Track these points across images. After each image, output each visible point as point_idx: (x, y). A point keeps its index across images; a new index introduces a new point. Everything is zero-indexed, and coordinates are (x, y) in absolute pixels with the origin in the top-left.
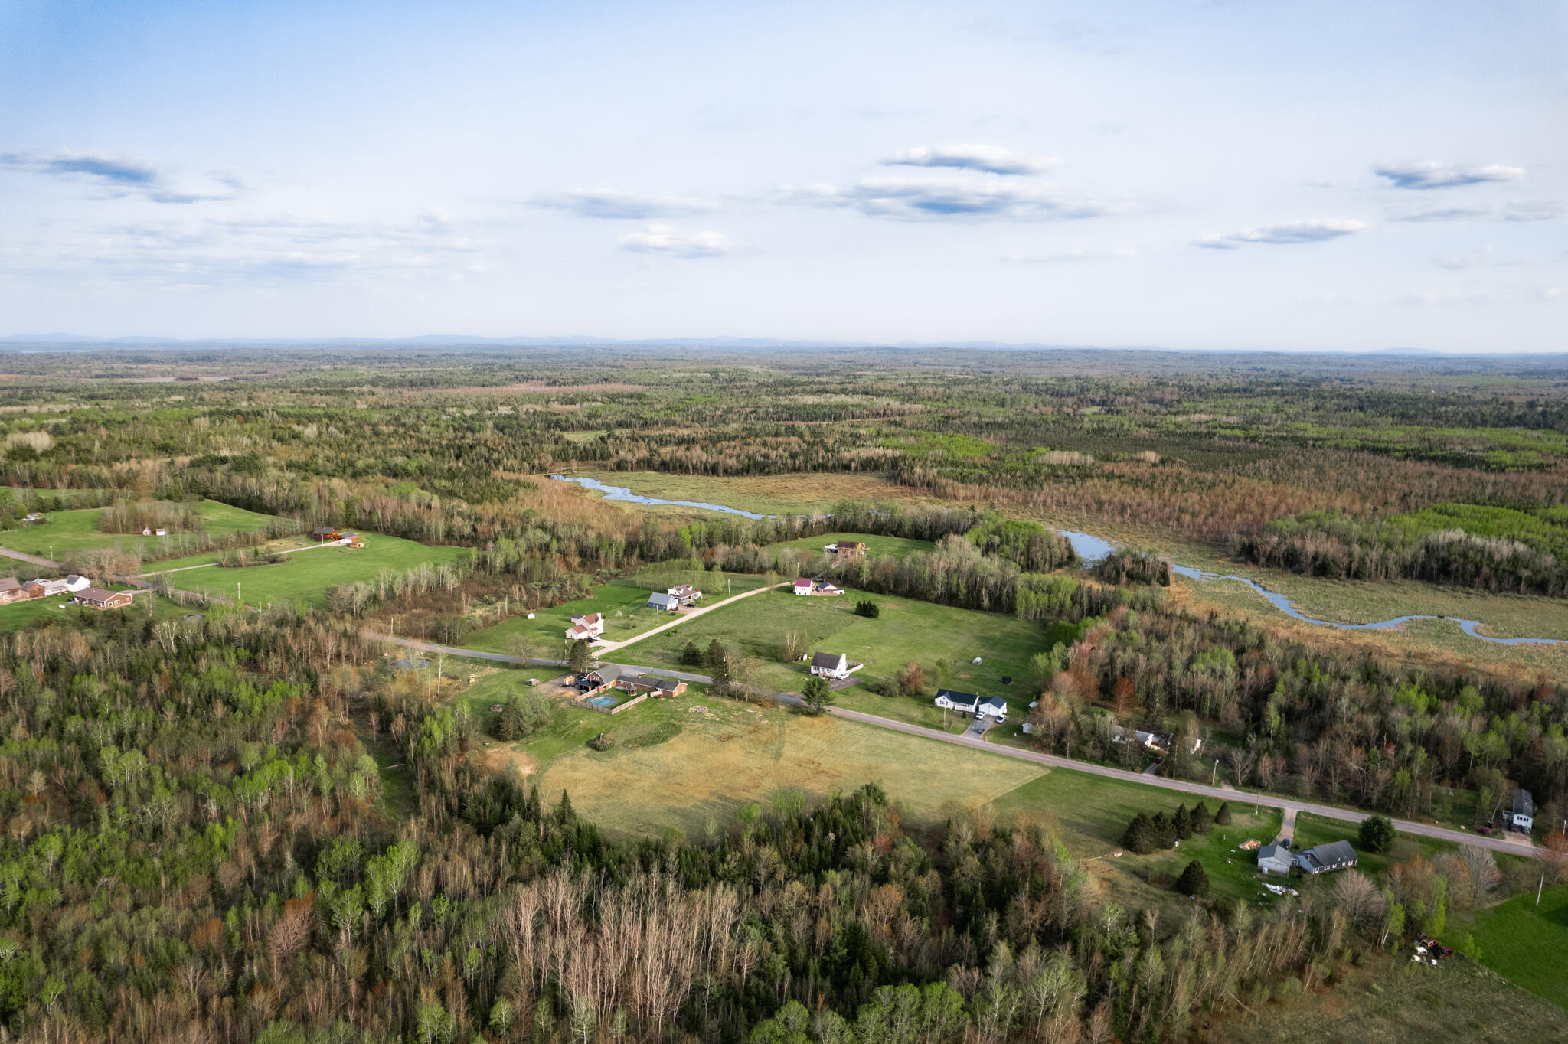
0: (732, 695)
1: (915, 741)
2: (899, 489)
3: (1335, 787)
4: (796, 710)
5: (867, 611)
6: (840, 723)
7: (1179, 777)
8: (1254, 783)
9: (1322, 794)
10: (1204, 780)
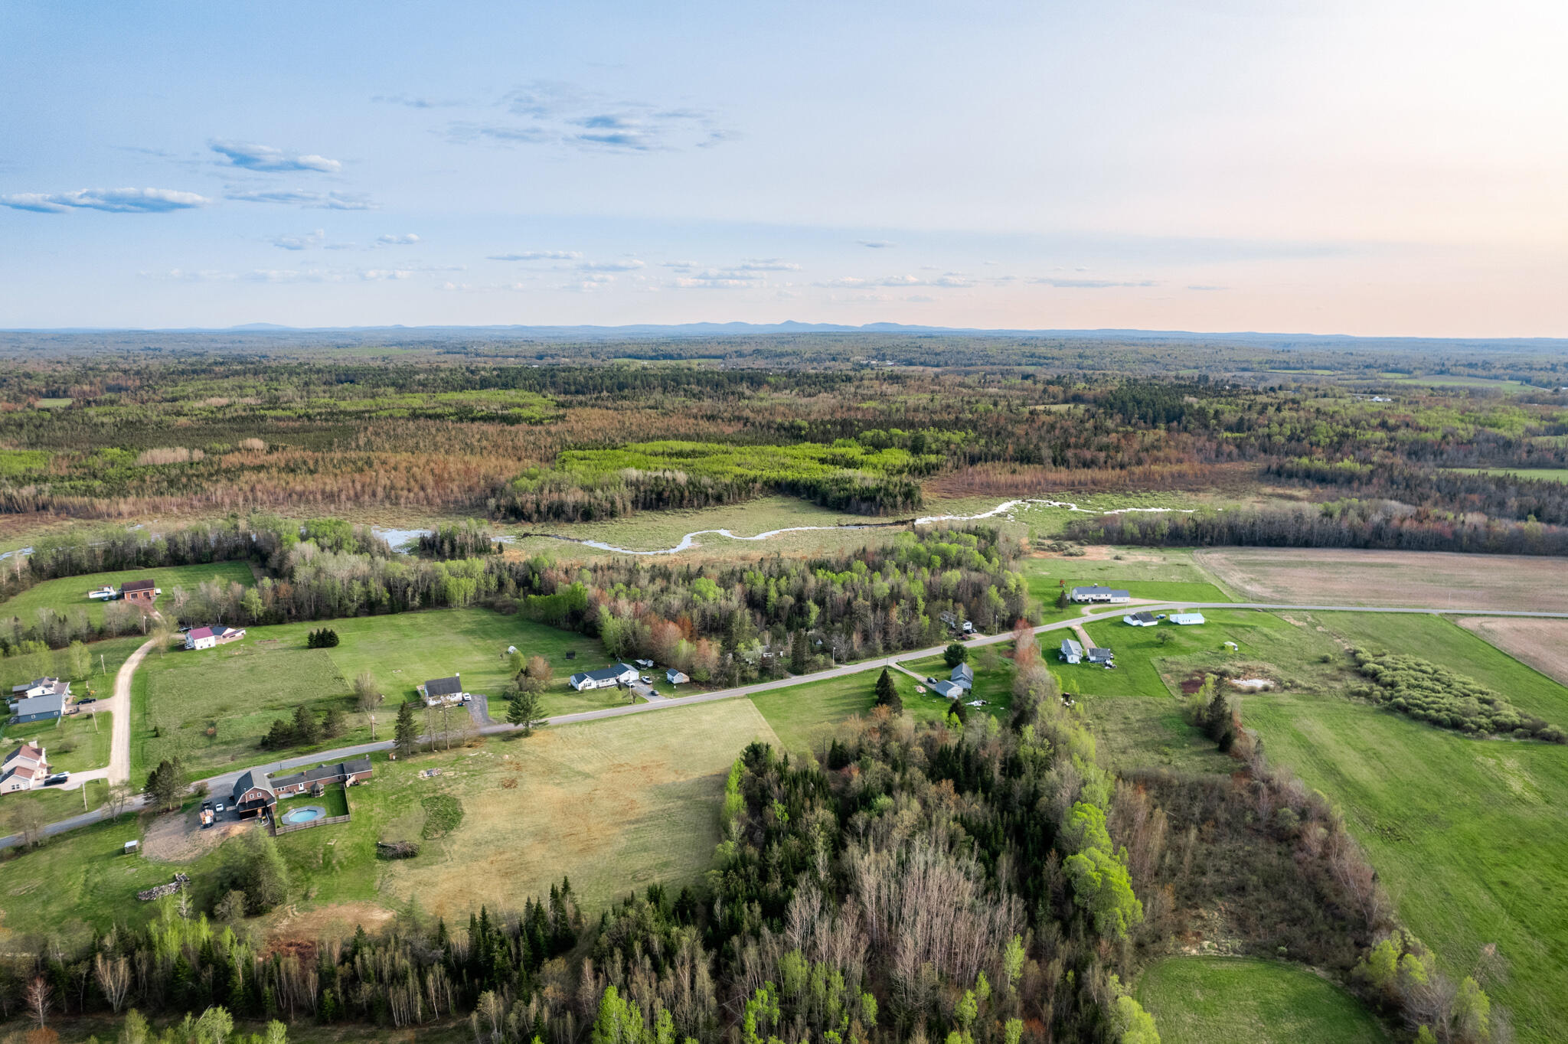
0: (428, 749)
1: (638, 718)
2: (15, 517)
3: (894, 643)
4: (508, 737)
5: (325, 640)
6: (558, 731)
7: (812, 672)
8: (853, 658)
9: (889, 649)
10: (827, 667)
